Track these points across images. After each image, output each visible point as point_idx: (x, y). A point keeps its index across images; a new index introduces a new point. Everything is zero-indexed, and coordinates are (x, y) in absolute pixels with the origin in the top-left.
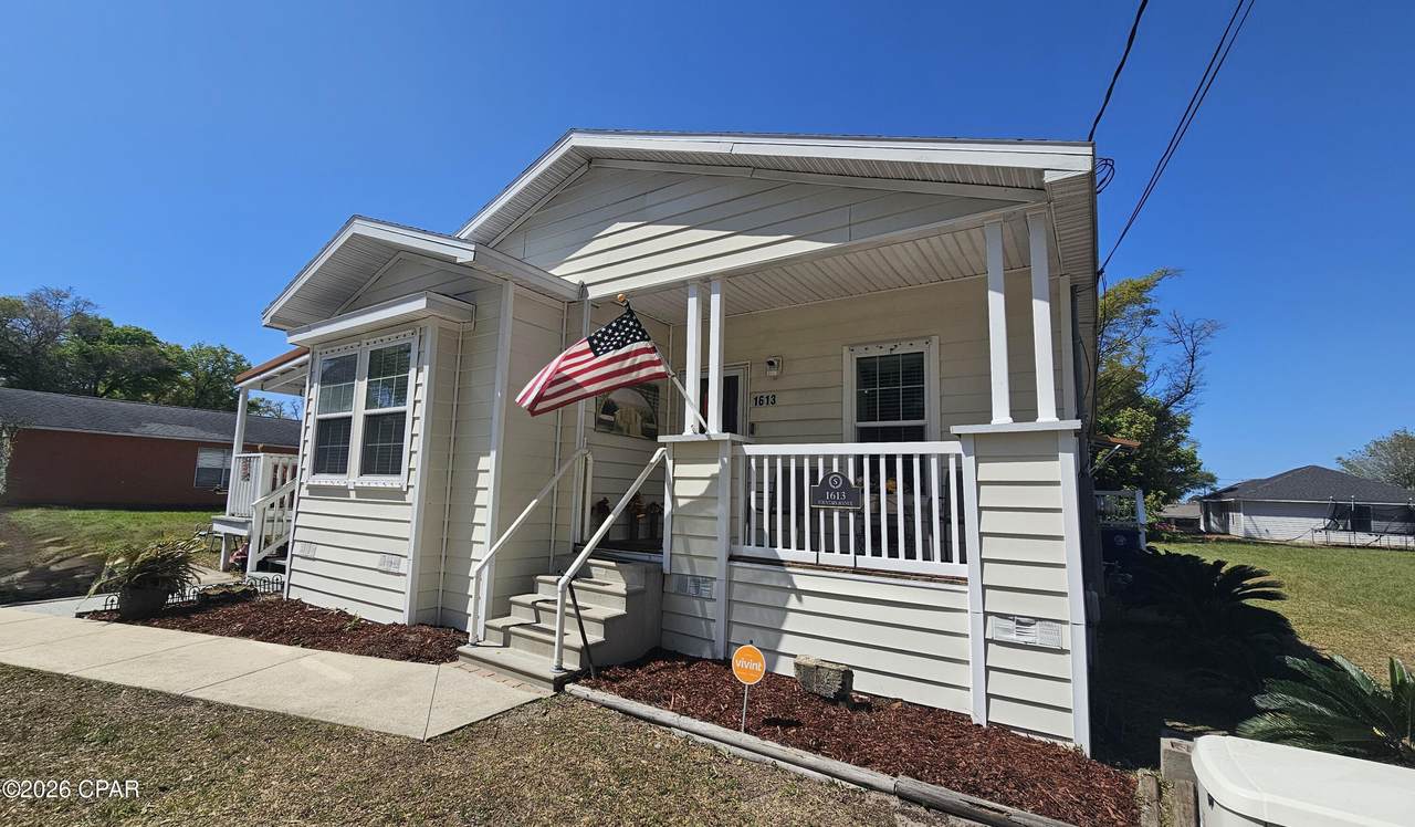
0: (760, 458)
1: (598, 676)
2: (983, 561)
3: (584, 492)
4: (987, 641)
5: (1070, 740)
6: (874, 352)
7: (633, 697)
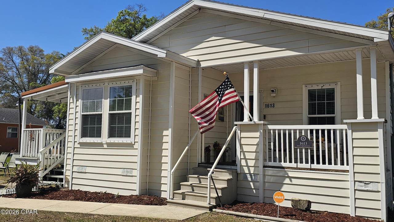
0: (274, 130)
1: (223, 206)
2: (354, 164)
3: (201, 143)
4: (355, 190)
5: (380, 219)
6: (315, 87)
7: (238, 211)
